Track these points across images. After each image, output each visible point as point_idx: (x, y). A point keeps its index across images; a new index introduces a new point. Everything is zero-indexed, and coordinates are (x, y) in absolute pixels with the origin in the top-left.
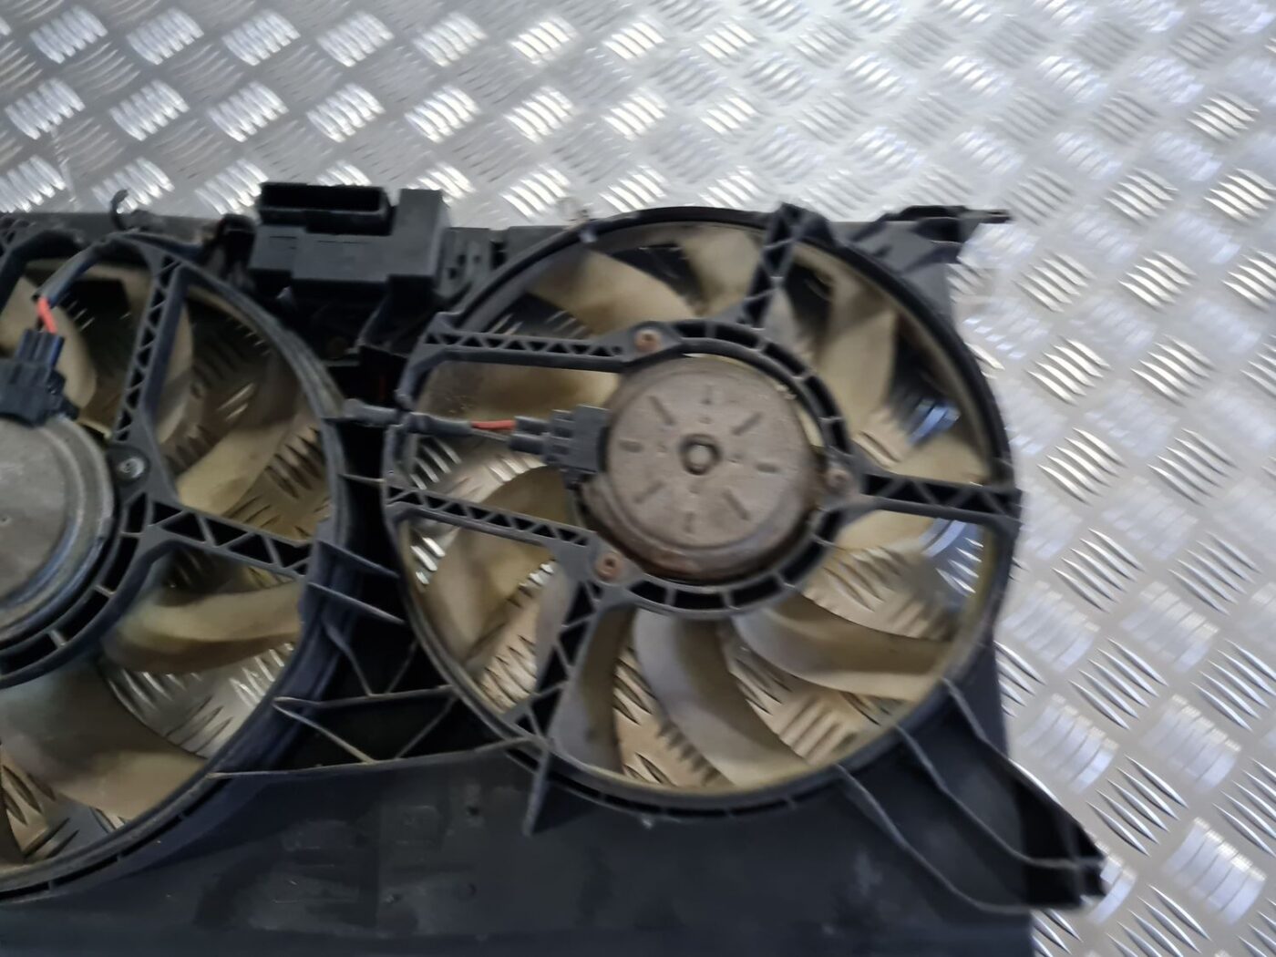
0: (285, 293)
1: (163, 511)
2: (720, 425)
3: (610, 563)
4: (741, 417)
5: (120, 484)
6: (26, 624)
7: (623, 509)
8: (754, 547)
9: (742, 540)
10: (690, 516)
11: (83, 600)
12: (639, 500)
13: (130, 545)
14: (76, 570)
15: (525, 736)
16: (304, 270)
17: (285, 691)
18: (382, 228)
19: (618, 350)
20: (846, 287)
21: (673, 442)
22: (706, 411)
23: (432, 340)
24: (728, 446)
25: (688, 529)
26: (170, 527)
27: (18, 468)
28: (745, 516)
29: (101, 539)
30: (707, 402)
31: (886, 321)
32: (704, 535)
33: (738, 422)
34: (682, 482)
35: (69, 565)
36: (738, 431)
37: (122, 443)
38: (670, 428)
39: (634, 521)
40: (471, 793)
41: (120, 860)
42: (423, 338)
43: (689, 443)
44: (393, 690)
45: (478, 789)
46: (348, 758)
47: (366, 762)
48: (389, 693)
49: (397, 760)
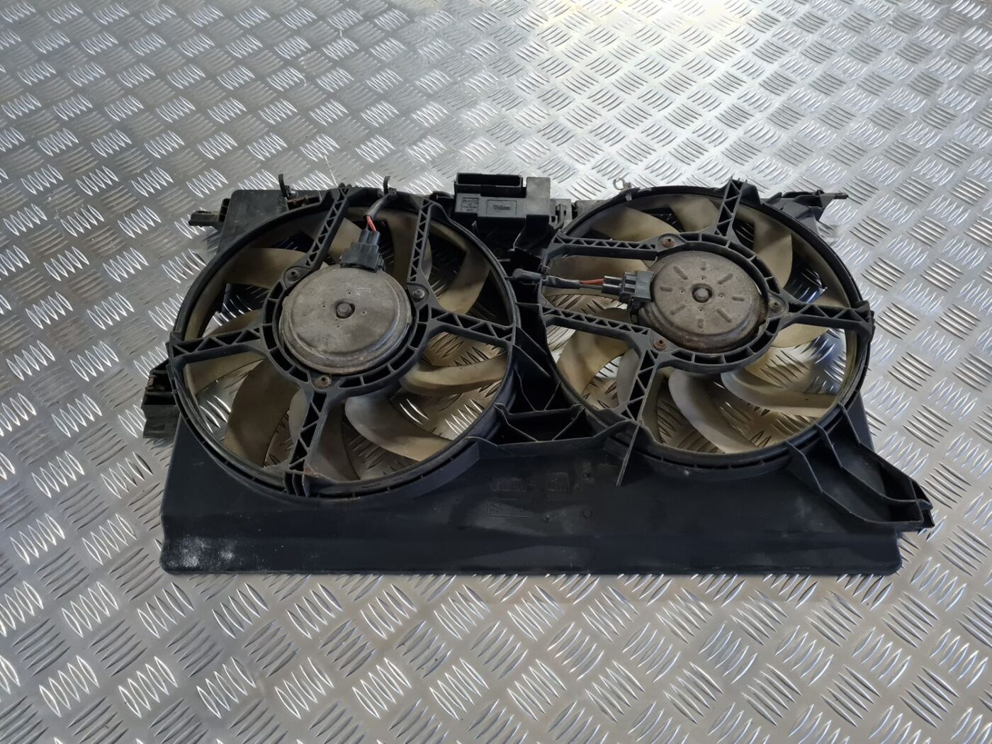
0: (474, 224)
1: (436, 313)
2: (712, 279)
3: (661, 342)
4: (722, 276)
5: (413, 299)
6: (376, 361)
7: (666, 318)
8: (733, 337)
9: (730, 332)
10: (700, 321)
11: (403, 351)
12: (673, 313)
13: (422, 329)
14: (399, 337)
15: (627, 420)
16: (482, 213)
17: (499, 400)
18: (522, 193)
19: (653, 246)
20: (762, 227)
21: (688, 288)
22: (703, 273)
23: (557, 241)
24: (716, 289)
25: (701, 327)
26: (442, 320)
27: (369, 290)
28: (729, 321)
29: (408, 324)
30: (703, 269)
31: (788, 240)
32: (708, 329)
33: (720, 278)
34: (695, 306)
35: (396, 334)
36: (720, 283)
37: (412, 282)
38: (686, 281)
39: (672, 324)
40: (587, 467)
41: (423, 478)
42: (553, 240)
43: (695, 289)
44: (547, 409)
45: (590, 464)
46: (527, 440)
47: (537, 442)
48: (545, 410)
49: (553, 440)
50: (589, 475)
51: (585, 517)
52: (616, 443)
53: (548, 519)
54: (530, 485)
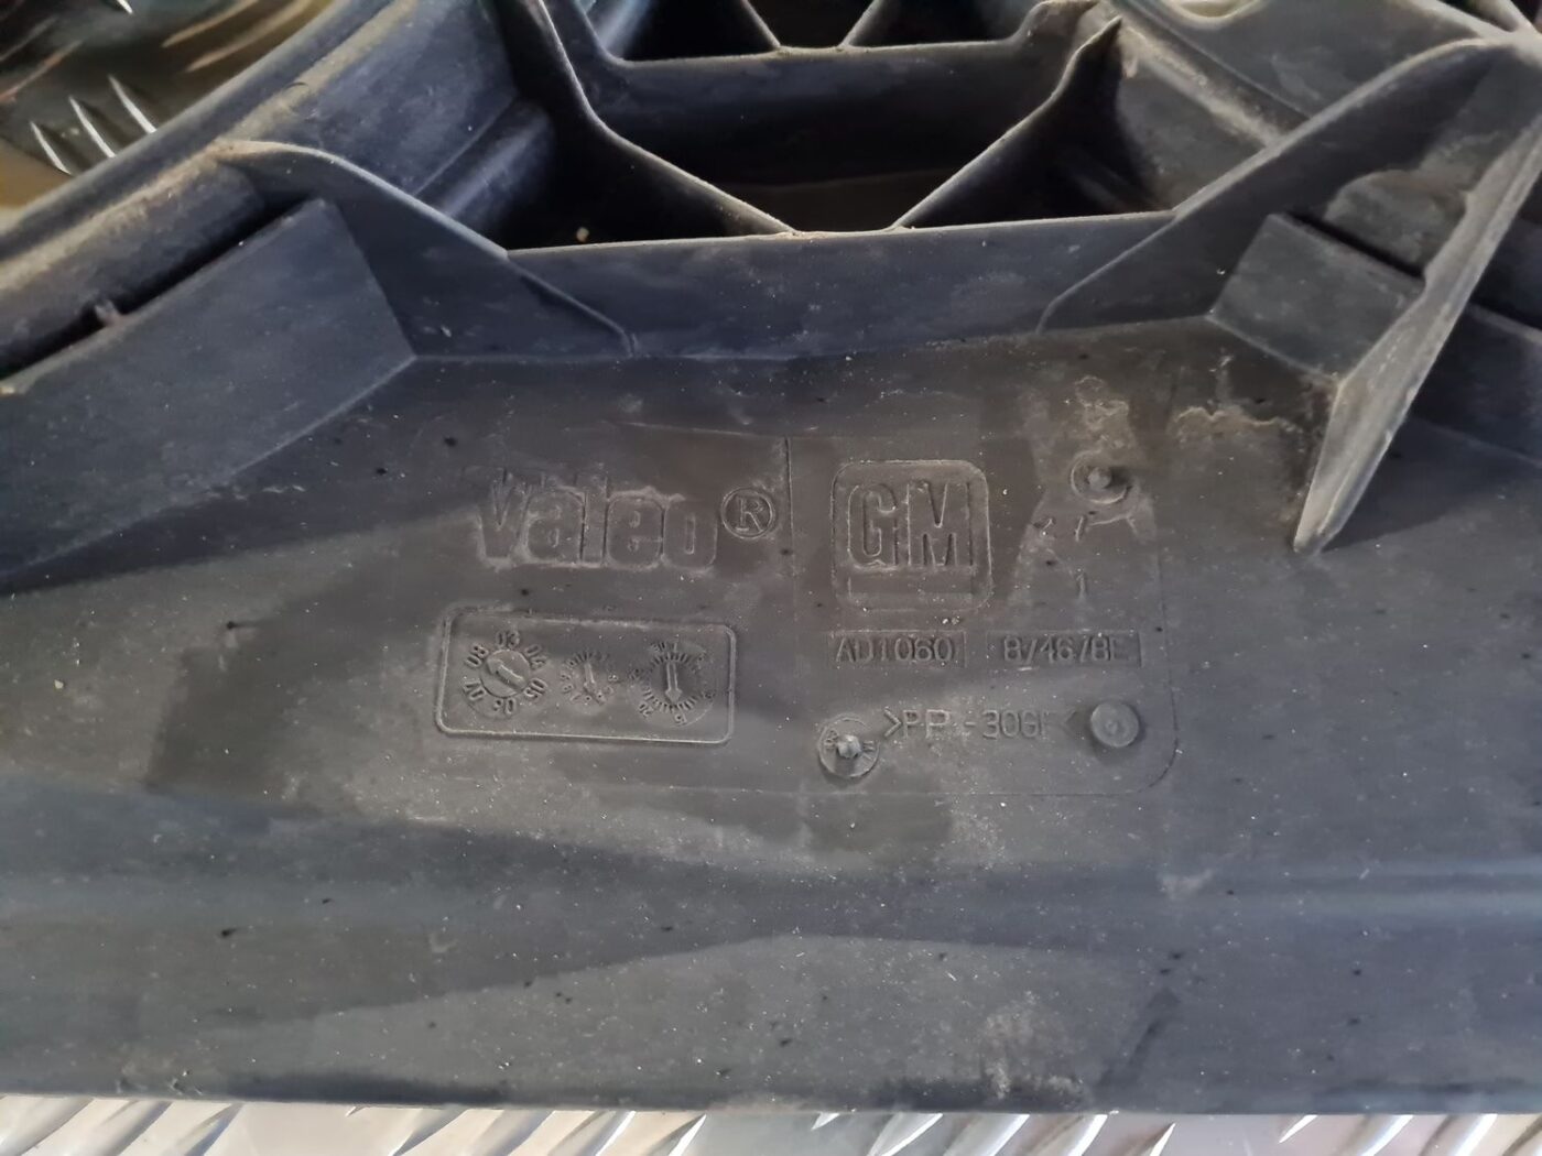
44: (863, 40)
45: (1120, 408)
46: (713, 222)
47: (789, 234)
48: (847, 46)
49: (897, 229)
50: (1118, 479)
51: (1095, 745)
52: (1331, 252)
53: (847, 760)
54: (740, 531)
